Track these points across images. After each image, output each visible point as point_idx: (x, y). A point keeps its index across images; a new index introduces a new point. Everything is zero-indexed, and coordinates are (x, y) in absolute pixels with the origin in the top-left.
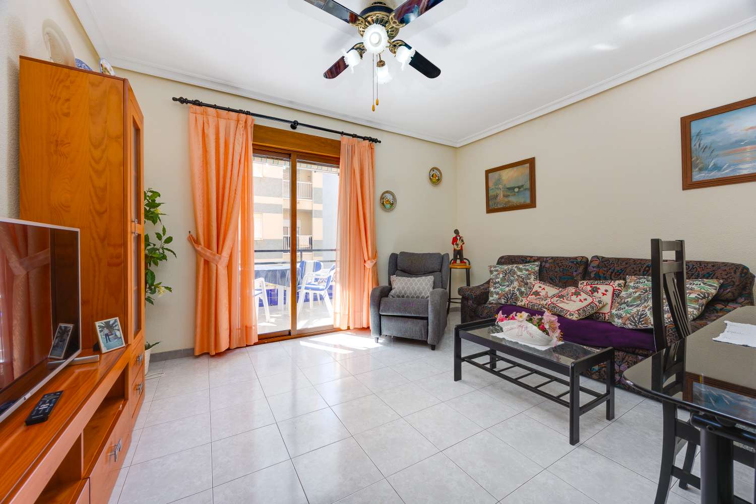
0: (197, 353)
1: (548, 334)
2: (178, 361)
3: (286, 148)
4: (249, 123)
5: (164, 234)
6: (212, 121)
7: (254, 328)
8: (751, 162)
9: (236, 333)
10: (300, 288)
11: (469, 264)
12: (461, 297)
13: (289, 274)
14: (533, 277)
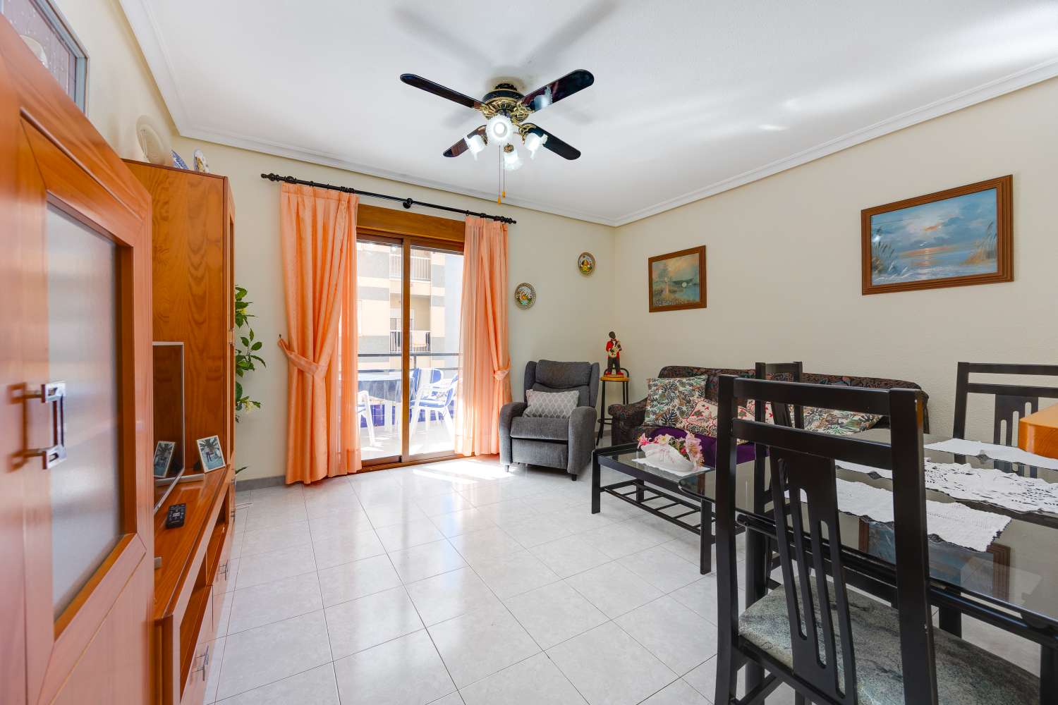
0: (289, 482)
1: (688, 459)
2: (264, 491)
3: (398, 232)
4: (353, 203)
5: (252, 339)
6: (308, 202)
7: (356, 453)
8: (928, 267)
9: (336, 459)
10: (413, 404)
11: (628, 376)
12: (611, 417)
13: (399, 386)
14: (697, 393)
